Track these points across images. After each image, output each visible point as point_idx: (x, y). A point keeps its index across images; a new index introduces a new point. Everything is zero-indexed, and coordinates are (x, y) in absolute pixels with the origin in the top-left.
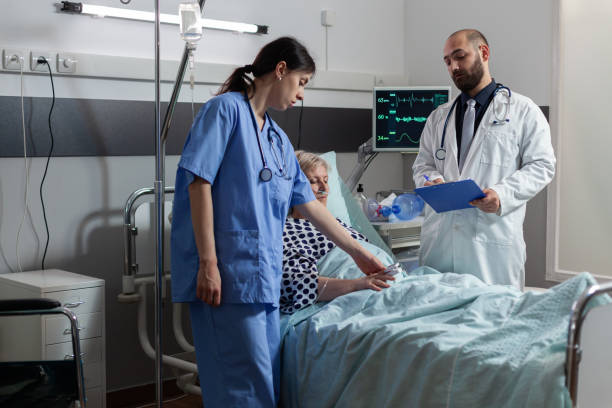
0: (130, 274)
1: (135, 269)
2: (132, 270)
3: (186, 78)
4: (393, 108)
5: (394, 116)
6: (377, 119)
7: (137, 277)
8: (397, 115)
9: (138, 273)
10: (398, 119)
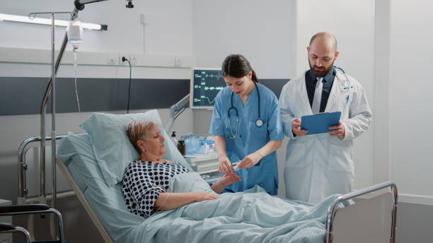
0: (22, 196)
1: (26, 193)
2: (24, 194)
3: (62, 62)
4: (203, 81)
5: (204, 86)
6: (194, 88)
7: (27, 198)
8: (206, 85)
9: (28, 195)
10: (206, 88)
